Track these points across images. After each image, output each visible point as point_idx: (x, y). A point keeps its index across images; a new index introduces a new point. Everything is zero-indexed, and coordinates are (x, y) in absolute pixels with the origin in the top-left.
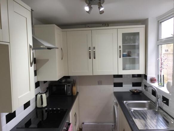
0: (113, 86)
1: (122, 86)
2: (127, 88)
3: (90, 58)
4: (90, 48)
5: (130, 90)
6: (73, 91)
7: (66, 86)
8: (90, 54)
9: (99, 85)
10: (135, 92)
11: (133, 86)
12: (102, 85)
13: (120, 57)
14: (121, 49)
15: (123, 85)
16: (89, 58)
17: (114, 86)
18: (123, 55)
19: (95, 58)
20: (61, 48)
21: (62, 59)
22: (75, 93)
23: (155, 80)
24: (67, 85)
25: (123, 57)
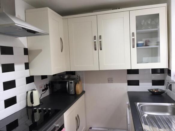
0: (127, 84)
1: (138, 85)
2: (145, 86)
5: (148, 90)
6: (76, 89)
7: (68, 83)
8: (95, 45)
9: (109, 82)
10: (156, 91)
11: (153, 85)
12: (112, 82)
13: (133, 47)
14: (135, 37)
15: (140, 84)
18: (137, 44)
19: (101, 49)
21: (62, 51)
22: (79, 92)
25: (137, 46)
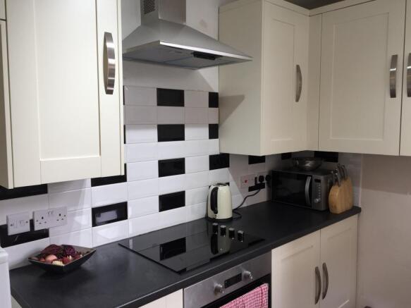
3: (393, 95)
4: (395, 58)
7: (309, 179)
16: (388, 95)
20: (298, 67)
21: (297, 100)
24: (311, 176)
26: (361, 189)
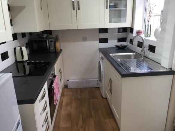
0: (98, 42)
1: (107, 42)
2: (112, 43)
3: (74, 9)
6: (56, 47)
7: (48, 41)
8: (73, 5)
9: (83, 41)
10: (121, 46)
11: (118, 42)
12: (86, 41)
13: (107, 8)
15: (109, 41)
16: (72, 9)
17: (100, 42)
18: (110, 6)
19: (79, 9)
21: (41, 10)
22: (58, 49)
23: (141, 32)
25: (110, 8)
26: (61, 43)
